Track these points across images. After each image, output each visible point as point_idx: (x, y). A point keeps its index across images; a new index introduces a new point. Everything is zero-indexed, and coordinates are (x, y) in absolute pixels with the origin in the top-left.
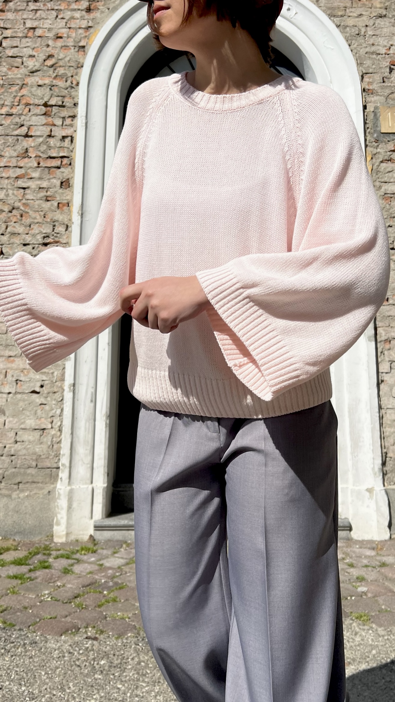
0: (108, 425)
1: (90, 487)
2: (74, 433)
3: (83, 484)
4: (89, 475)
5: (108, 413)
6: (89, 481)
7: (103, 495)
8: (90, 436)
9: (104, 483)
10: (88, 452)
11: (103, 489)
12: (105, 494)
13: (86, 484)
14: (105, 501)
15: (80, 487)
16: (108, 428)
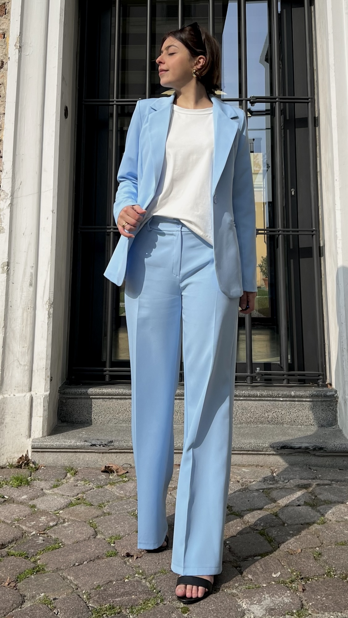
0: (51, 316)
1: (28, 395)
2: (8, 326)
3: (19, 392)
4: (26, 381)
5: (52, 299)
6: (27, 388)
7: (44, 406)
8: (29, 329)
9: (45, 391)
10: (25, 350)
11: (44, 398)
12: (47, 404)
13: (22, 391)
14: (46, 413)
15: (14, 395)
16: (51, 319)
